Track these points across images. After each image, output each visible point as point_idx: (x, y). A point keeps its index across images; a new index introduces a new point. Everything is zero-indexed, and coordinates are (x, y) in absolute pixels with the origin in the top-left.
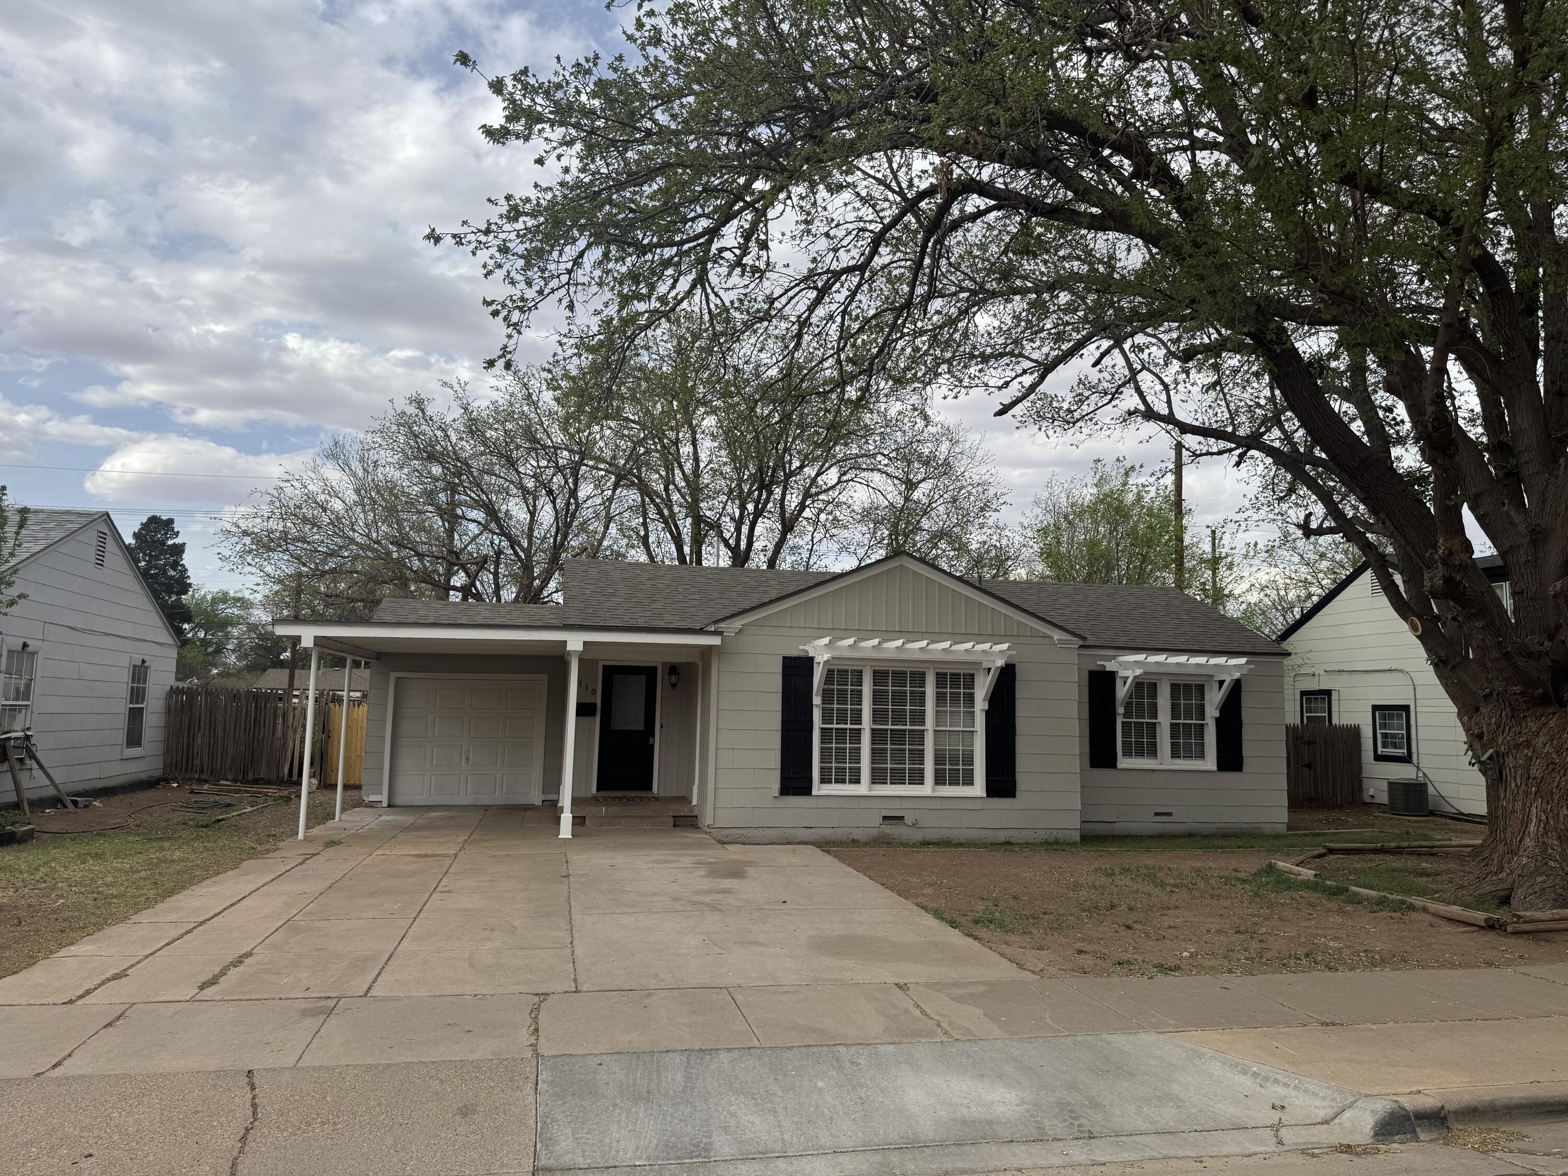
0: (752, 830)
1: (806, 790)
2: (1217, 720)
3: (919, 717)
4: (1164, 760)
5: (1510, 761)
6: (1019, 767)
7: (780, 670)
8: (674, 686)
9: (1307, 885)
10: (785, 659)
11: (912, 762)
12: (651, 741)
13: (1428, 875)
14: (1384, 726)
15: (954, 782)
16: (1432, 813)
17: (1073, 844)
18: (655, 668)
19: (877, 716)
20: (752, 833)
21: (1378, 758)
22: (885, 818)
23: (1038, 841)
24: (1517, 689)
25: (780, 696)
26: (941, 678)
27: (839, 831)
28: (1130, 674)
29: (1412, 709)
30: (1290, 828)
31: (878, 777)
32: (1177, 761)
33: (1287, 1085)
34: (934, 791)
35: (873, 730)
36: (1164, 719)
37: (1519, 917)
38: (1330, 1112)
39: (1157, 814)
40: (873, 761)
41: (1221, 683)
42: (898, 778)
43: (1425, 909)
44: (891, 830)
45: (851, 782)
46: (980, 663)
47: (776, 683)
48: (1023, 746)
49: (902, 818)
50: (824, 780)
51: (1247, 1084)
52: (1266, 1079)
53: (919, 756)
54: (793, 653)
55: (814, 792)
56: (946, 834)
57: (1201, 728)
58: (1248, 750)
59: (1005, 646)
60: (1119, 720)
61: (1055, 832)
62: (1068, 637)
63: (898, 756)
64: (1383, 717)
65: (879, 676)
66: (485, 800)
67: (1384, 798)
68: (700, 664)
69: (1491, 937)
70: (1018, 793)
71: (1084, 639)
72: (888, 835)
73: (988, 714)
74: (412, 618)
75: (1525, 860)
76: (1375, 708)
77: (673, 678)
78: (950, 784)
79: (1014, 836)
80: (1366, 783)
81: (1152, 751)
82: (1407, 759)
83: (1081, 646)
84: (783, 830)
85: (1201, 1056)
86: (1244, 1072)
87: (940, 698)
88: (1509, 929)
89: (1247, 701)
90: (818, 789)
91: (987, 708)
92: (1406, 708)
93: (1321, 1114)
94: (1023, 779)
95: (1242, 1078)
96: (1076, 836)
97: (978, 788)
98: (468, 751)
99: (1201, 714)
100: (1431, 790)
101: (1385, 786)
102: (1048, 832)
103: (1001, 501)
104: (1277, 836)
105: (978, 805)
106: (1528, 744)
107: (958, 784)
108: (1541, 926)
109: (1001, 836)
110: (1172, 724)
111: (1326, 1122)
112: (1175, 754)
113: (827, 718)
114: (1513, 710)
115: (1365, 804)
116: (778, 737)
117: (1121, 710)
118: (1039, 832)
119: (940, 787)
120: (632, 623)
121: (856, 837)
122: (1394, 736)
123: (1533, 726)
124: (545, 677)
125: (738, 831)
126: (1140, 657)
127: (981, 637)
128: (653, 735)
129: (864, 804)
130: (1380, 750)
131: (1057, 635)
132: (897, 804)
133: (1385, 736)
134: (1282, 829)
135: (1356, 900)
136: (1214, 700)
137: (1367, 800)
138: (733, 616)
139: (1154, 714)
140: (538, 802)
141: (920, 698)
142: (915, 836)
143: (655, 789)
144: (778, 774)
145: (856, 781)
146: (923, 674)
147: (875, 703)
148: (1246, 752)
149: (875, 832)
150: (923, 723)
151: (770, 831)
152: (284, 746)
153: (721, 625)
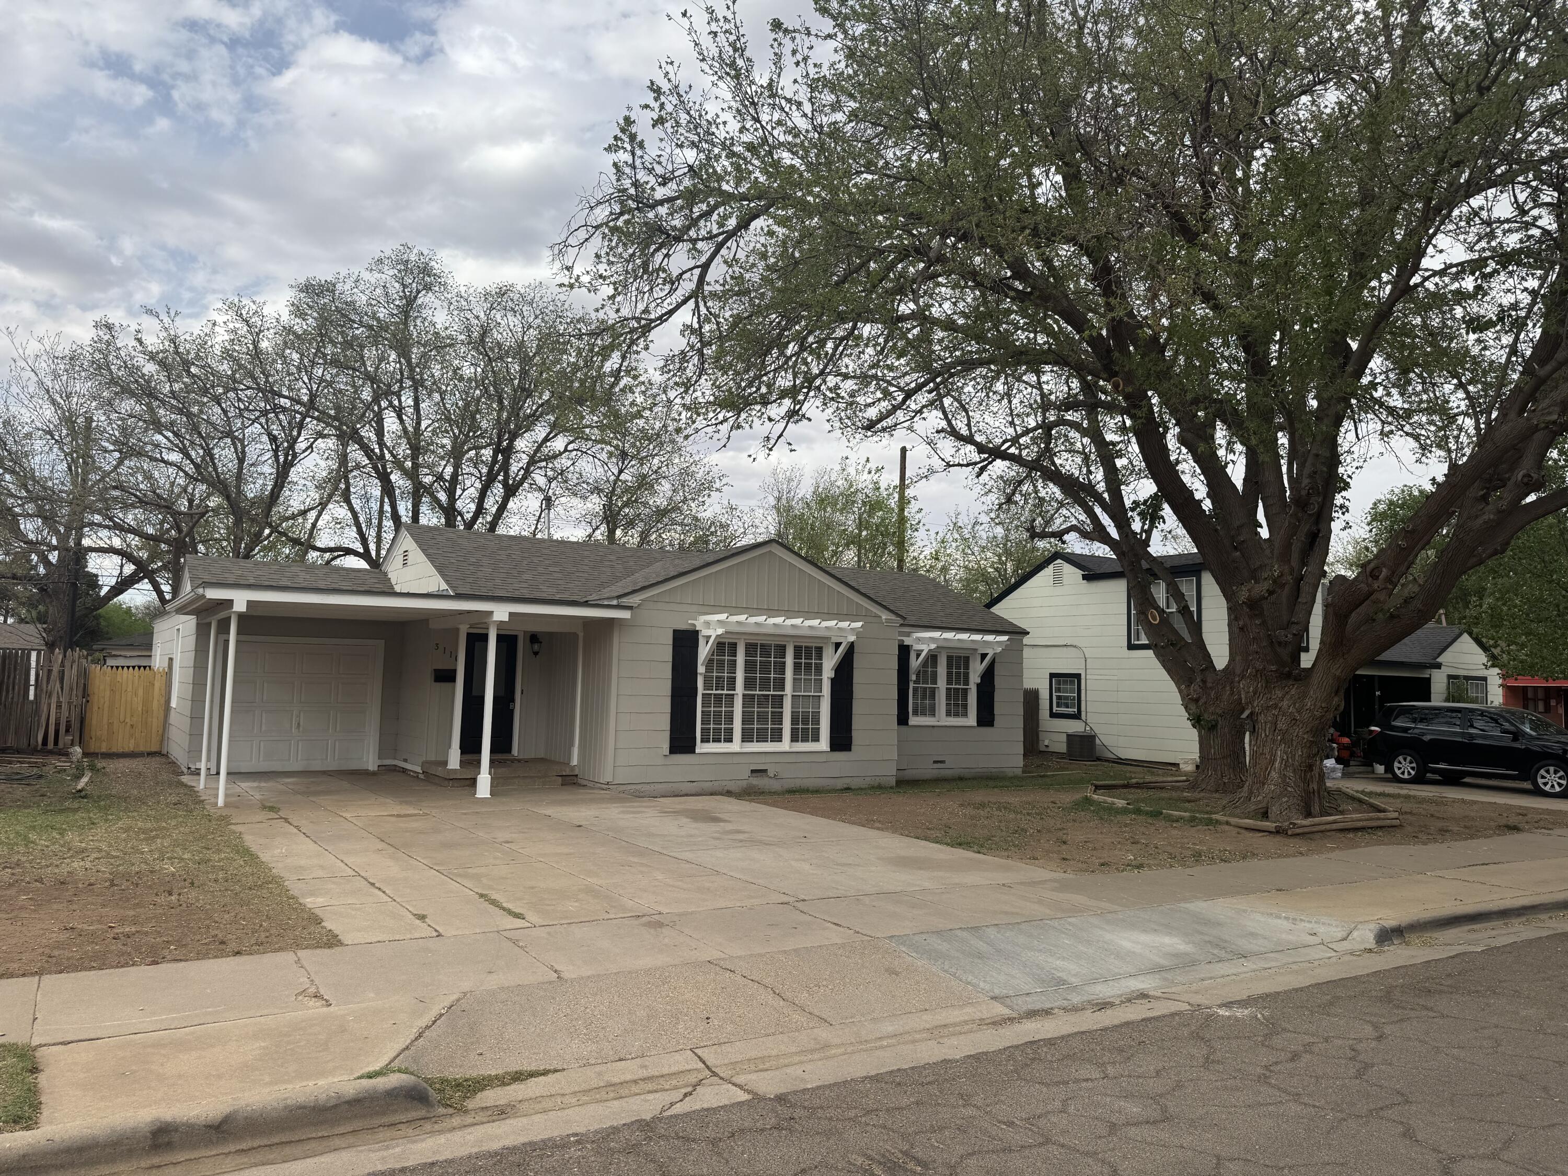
0: (645, 785)
1: (689, 748)
2: (978, 685)
3: (781, 684)
4: (942, 719)
5: (1262, 718)
6: (855, 726)
7: (671, 642)
8: (536, 653)
9: (1124, 811)
10: (676, 632)
11: (773, 723)
12: (510, 707)
13: (1189, 801)
14: (1058, 690)
15: (805, 740)
16: (1099, 759)
17: (891, 788)
19: (749, 683)
20: (647, 787)
21: (1053, 715)
22: (753, 771)
23: (867, 786)
24: (1273, 668)
25: (670, 665)
26: (798, 651)
27: (716, 784)
28: (925, 648)
29: (1083, 677)
30: (1024, 772)
31: (747, 737)
32: (949, 719)
33: (1310, 922)
34: (790, 747)
35: (744, 695)
36: (942, 684)
37: (1294, 824)
38: (1345, 934)
39: (935, 762)
40: (744, 722)
41: (984, 656)
42: (762, 738)
43: (1228, 823)
44: (757, 781)
45: (725, 741)
46: (828, 638)
47: (667, 653)
48: (858, 708)
49: (765, 771)
50: (705, 740)
51: (1286, 925)
52: (1294, 919)
53: (778, 718)
54: (682, 626)
55: (697, 751)
56: (798, 783)
57: (965, 692)
58: (998, 709)
59: (859, 624)
60: (911, 685)
61: (878, 779)
62: (893, 617)
63: (762, 718)
64: (1059, 683)
65: (751, 648)
66: (317, 766)
67: (1062, 748)
68: (581, 635)
69: (1278, 838)
70: (853, 748)
71: (905, 619)
72: (754, 786)
73: (833, 681)
75: (1273, 787)
76: (1052, 676)
77: (536, 647)
78: (802, 741)
79: (854, 783)
80: (1041, 736)
81: (933, 713)
82: (1077, 716)
83: (902, 625)
84: (670, 785)
85: (1245, 911)
86: (1278, 917)
87: (797, 667)
88: (1290, 832)
89: (1000, 672)
90: (701, 748)
91: (833, 676)
92: (1078, 676)
93: (1340, 935)
94: (858, 736)
95: (1279, 921)
96: (893, 782)
97: (824, 744)
98: (299, 716)
99: (966, 682)
100: (1097, 741)
101: (1064, 738)
102: (874, 779)
104: (1015, 777)
105: (823, 758)
106: (1275, 706)
107: (808, 741)
109: (840, 784)
110: (947, 689)
111: (1344, 939)
112: (948, 714)
113: (707, 686)
114: (1267, 682)
115: (1041, 752)
116: (669, 701)
117: (913, 677)
118: (867, 779)
119: (795, 744)
120: (517, 594)
121: (730, 789)
122: (1067, 698)
123: (1279, 693)
124: (381, 643)
125: (633, 787)
126: (936, 634)
127: (841, 617)
128: (513, 700)
129: (736, 759)
130: (1055, 709)
131: (885, 615)
132: (763, 759)
133: (1059, 698)
134: (1019, 772)
135: (1171, 820)
136: (976, 670)
137: (1042, 748)
138: (634, 592)
139: (935, 681)
140: (372, 766)
141: (781, 668)
142: (776, 785)
143: (515, 751)
144: (667, 735)
145: (729, 740)
146: (785, 646)
147: (746, 671)
148: (997, 711)
149: (744, 783)
150: (783, 689)
151: (660, 786)
152: (37, 712)
153: (624, 600)
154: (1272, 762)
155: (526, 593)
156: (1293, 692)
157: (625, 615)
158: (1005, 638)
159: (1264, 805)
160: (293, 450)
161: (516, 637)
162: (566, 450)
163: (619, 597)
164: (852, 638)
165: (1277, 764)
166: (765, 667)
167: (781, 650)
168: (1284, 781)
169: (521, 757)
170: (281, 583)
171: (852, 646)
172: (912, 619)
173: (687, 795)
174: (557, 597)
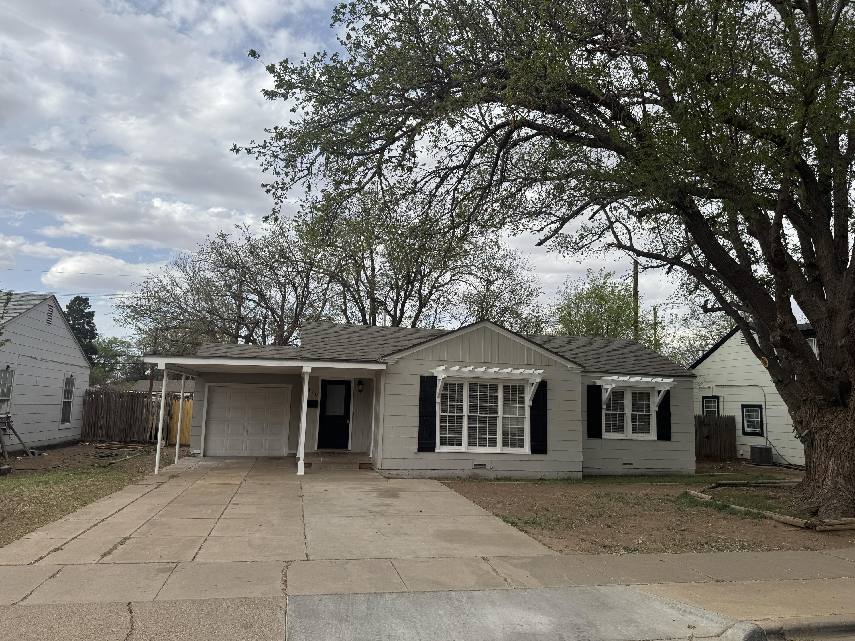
0: (402, 471)
1: (432, 449)
2: (657, 412)
3: (494, 410)
4: (628, 434)
5: (817, 436)
6: (549, 438)
7: (418, 383)
8: (360, 391)
10: (421, 377)
11: (490, 434)
12: (347, 422)
13: (773, 499)
14: (748, 416)
15: (513, 445)
16: (775, 464)
17: (578, 480)
18: (350, 381)
19: (472, 409)
20: (403, 472)
21: (745, 433)
22: (475, 465)
23: (559, 478)
24: (821, 397)
25: (418, 397)
26: (506, 388)
27: (450, 472)
28: (610, 387)
29: (763, 407)
30: (697, 472)
31: (471, 442)
32: (635, 435)
33: (696, 615)
34: (502, 450)
35: (469, 416)
36: (628, 411)
37: (823, 522)
38: (721, 630)
39: (624, 464)
40: (469, 433)
41: (659, 392)
42: (483, 443)
43: (771, 518)
44: (478, 471)
45: (457, 445)
46: (528, 380)
47: (416, 390)
48: (551, 426)
49: (484, 465)
50: (442, 444)
51: (676, 615)
52: (685, 611)
53: (494, 431)
54: (426, 374)
55: (437, 450)
56: (509, 474)
57: (647, 416)
58: (674, 429)
59: (541, 371)
60: (604, 412)
61: (568, 474)
62: (574, 366)
63: (483, 431)
64: (748, 411)
65: (473, 387)
66: (256, 454)
67: (748, 456)
68: (375, 380)
69: (808, 533)
70: (548, 452)
71: (585, 367)
72: (477, 474)
73: (532, 408)
74: (218, 354)
75: (826, 491)
76: (743, 406)
77: (360, 387)
78: (511, 446)
79: (547, 476)
81: (622, 429)
82: (761, 434)
83: (583, 371)
84: (419, 471)
85: (649, 598)
86: (673, 607)
87: (506, 399)
88: (818, 529)
89: (673, 402)
90: (439, 448)
91: (531, 404)
92: (760, 406)
93: (715, 631)
94: (551, 444)
95: (671, 611)
96: (580, 476)
97: (527, 449)
98: (247, 426)
99: (649, 409)
100: (774, 451)
101: (749, 449)
102: (565, 473)
103: (539, 291)
104: (690, 476)
105: (526, 458)
106: (827, 427)
107: (515, 446)
108: (835, 527)
109: (539, 476)
110: (632, 415)
111: (718, 636)
112: (634, 431)
113: (443, 410)
114: (819, 408)
115: (738, 459)
116: (417, 419)
117: (604, 406)
118: (560, 473)
119: (505, 448)
120: (338, 357)
121: (460, 476)
122: (753, 422)
123: (830, 417)
124: (290, 386)
125: (395, 472)
126: (615, 378)
127: (528, 366)
128: (349, 418)
129: (464, 457)
130: (746, 429)
131: (570, 365)
132: (482, 457)
133: (749, 421)
134: (693, 472)
135: (734, 512)
136: (655, 401)
137: (739, 456)
138: (393, 353)
139: (622, 409)
140: (285, 455)
141: (495, 399)
142: (492, 475)
143: (349, 448)
144: (417, 440)
145: (460, 445)
146: (497, 386)
147: (470, 401)
148: (672, 430)
149: (470, 473)
150: (496, 413)
151: (414, 472)
152: (147, 423)
153: (386, 359)
154: (826, 471)
155: (343, 357)
156: (840, 416)
159: (816, 505)
163: (383, 357)
165: (830, 473)
166: (483, 399)
167: (494, 388)
168: (836, 486)
169: (353, 451)
172: (588, 368)
174: (361, 358)
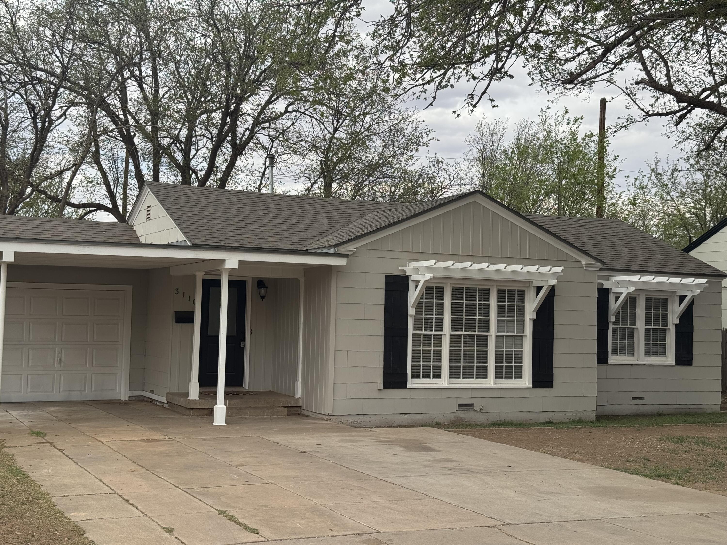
0: (361, 417)
1: (401, 384)
2: (676, 325)
3: (485, 325)
4: (641, 358)
6: (556, 364)
7: (383, 287)
8: (263, 297)
10: (387, 277)
11: (479, 360)
12: (242, 345)
15: (508, 377)
17: (592, 422)
19: (455, 324)
20: (362, 419)
22: (460, 405)
23: (568, 420)
25: (383, 307)
26: (501, 294)
27: (426, 416)
28: (624, 291)
30: (722, 408)
31: (454, 374)
32: (648, 358)
34: (495, 384)
35: (451, 335)
36: (640, 325)
39: (634, 399)
40: (451, 360)
41: (682, 298)
42: (468, 375)
44: (464, 415)
45: (434, 377)
46: (530, 282)
47: (380, 297)
49: (471, 405)
50: (415, 376)
53: (483, 356)
54: (393, 272)
55: (409, 386)
56: (503, 417)
57: (664, 332)
58: (696, 349)
59: (560, 269)
60: (611, 326)
61: (578, 414)
62: (592, 262)
63: (469, 356)
65: (457, 292)
66: (76, 396)
68: (302, 280)
70: (554, 384)
71: (603, 263)
72: (462, 419)
73: (535, 322)
77: (263, 291)
78: (506, 378)
79: (556, 417)
81: (632, 352)
83: (601, 269)
84: (384, 417)
87: (500, 309)
89: (696, 312)
90: (412, 383)
91: (535, 317)
94: (559, 373)
96: (593, 416)
97: (526, 381)
98: (61, 353)
99: (665, 323)
102: (574, 413)
103: (430, 136)
104: (714, 414)
105: (526, 394)
107: (511, 378)
109: (542, 418)
110: (646, 329)
112: (647, 353)
113: (417, 327)
116: (382, 340)
117: (613, 319)
118: (569, 414)
119: (499, 381)
121: (439, 421)
124: (129, 288)
125: (351, 418)
126: (635, 278)
128: (244, 340)
129: (444, 394)
131: (584, 261)
132: (469, 394)
134: (717, 408)
136: (675, 312)
138: (349, 241)
139: (633, 322)
140: (124, 397)
141: (486, 310)
142: (481, 418)
143: (246, 384)
144: (381, 371)
145: (438, 376)
146: (489, 290)
147: (453, 313)
148: (695, 351)
149: (452, 416)
150: (488, 330)
151: (375, 418)
153: (340, 248)
155: (253, 243)
157: (341, 262)
158: (704, 281)
160: (50, 118)
161: (245, 282)
162: (286, 111)
163: (336, 246)
164: (553, 282)
166: (471, 310)
167: (486, 293)
169: (251, 390)
170: (43, 236)
171: (553, 289)
172: (611, 264)
173: (399, 426)
174: (281, 246)
